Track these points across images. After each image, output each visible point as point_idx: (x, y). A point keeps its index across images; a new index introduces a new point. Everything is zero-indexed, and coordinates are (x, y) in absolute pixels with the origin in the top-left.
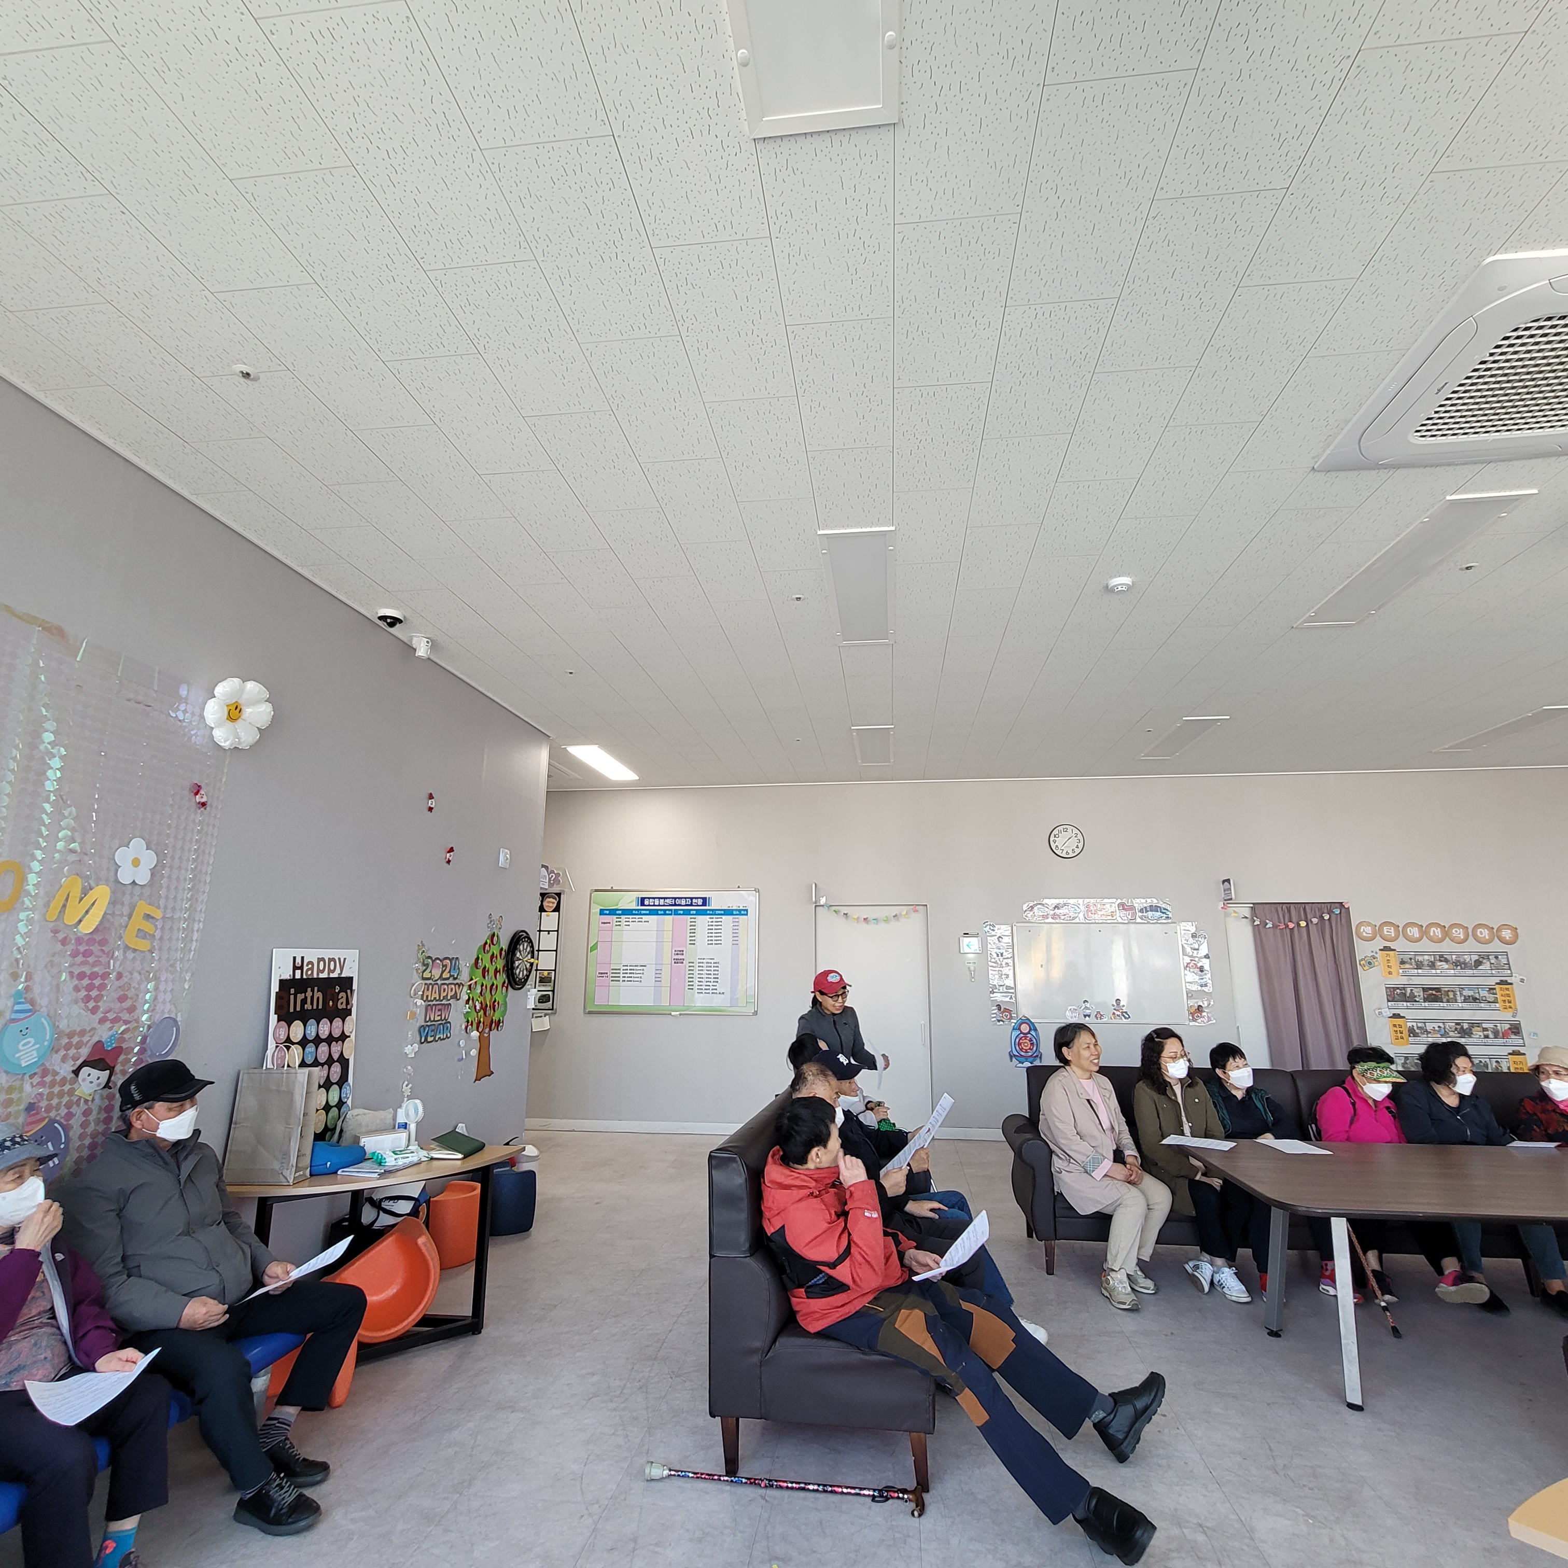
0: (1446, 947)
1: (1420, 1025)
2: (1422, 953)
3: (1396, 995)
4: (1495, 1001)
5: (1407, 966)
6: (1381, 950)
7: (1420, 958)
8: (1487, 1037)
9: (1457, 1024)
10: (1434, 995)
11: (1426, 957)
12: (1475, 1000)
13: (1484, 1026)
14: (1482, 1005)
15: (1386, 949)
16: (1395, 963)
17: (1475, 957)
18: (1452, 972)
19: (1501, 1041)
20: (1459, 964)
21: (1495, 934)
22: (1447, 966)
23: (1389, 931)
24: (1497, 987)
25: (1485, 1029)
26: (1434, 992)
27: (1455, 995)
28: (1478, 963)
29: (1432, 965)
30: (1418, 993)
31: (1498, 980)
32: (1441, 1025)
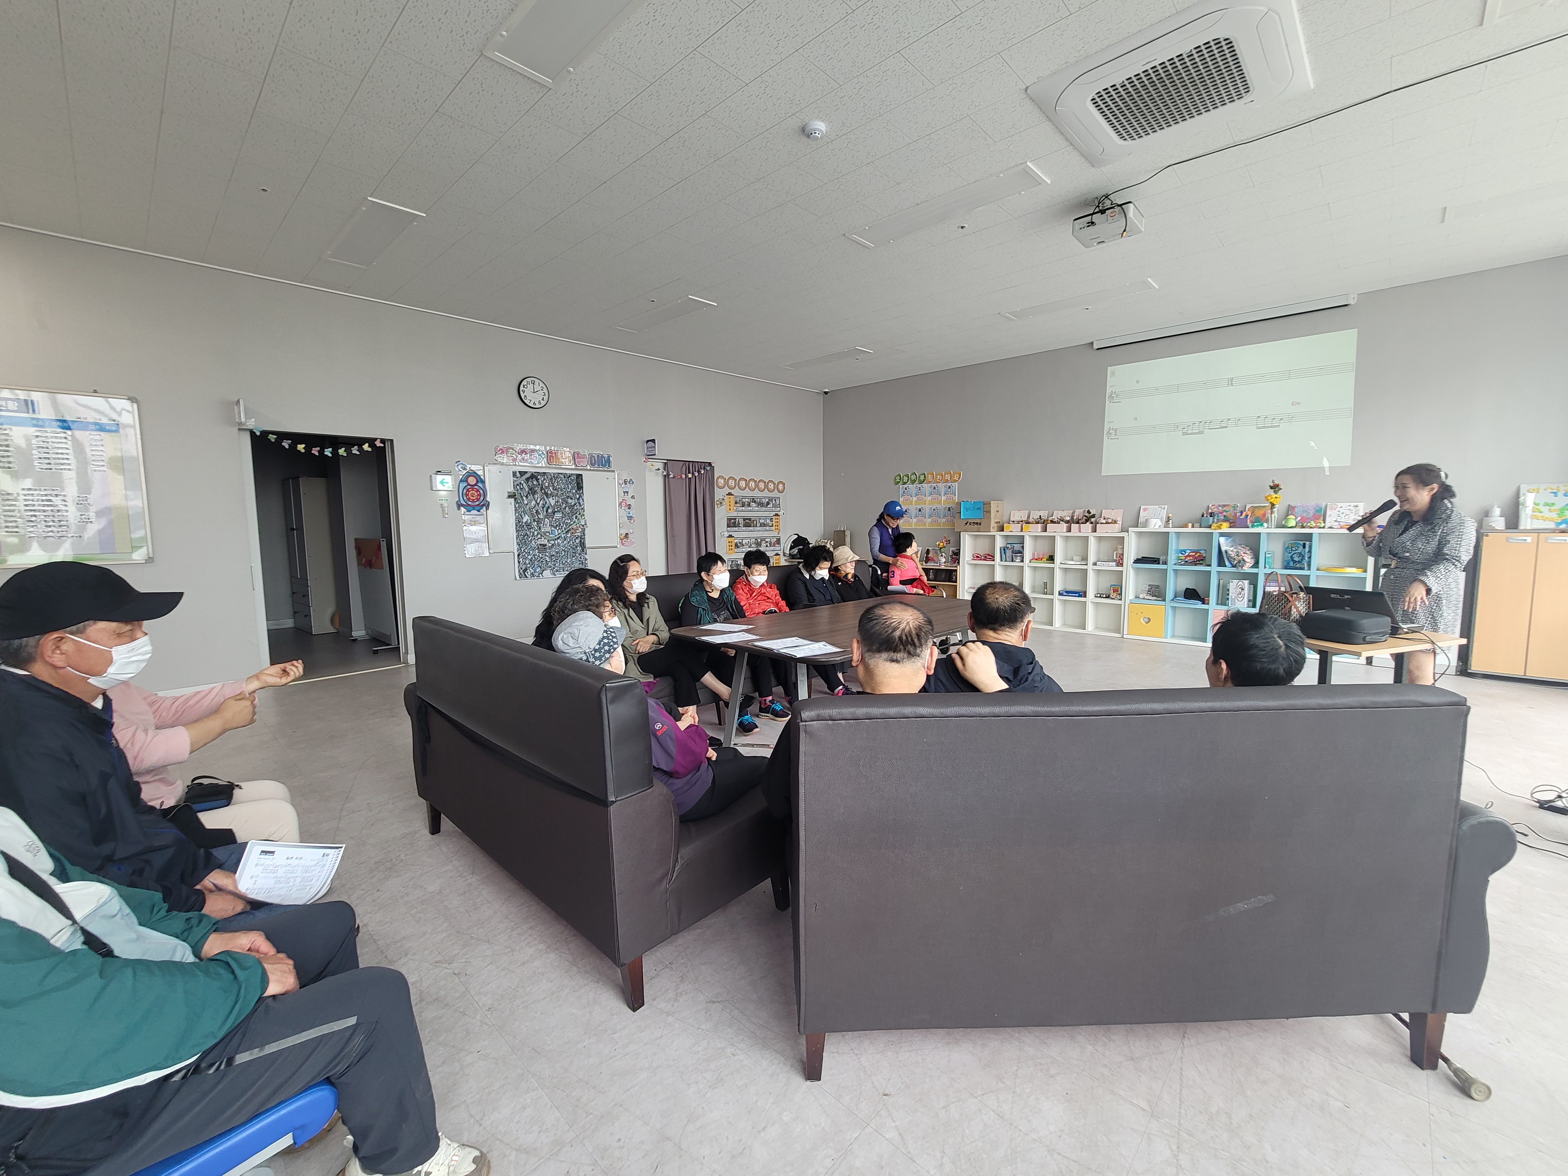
0: (756, 494)
1: (740, 541)
2: (745, 497)
3: (732, 523)
4: (772, 526)
5: (738, 505)
6: (727, 495)
7: (744, 500)
8: (767, 546)
9: (756, 539)
10: (748, 523)
11: (747, 500)
12: (765, 525)
13: (767, 540)
14: (767, 528)
15: (730, 494)
16: (733, 503)
17: (767, 500)
18: (757, 508)
19: (772, 548)
20: (761, 504)
21: (776, 486)
22: (755, 506)
23: (732, 483)
24: (774, 517)
25: (767, 542)
26: (748, 521)
27: (757, 522)
28: (768, 503)
29: (749, 505)
30: (741, 521)
31: (774, 513)
32: (749, 540)
